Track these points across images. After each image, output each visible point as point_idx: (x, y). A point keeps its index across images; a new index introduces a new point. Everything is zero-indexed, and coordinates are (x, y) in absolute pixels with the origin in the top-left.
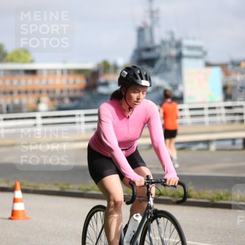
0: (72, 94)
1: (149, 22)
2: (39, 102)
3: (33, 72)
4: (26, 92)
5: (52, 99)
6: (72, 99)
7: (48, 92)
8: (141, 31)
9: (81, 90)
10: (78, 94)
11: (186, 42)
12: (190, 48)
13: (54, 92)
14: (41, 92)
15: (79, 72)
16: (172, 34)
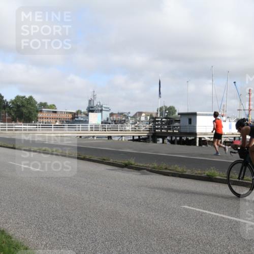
0: (67, 120)
1: (93, 99)
2: (56, 122)
3: (55, 112)
4: (53, 118)
5: (60, 121)
6: (66, 121)
7: (60, 119)
8: (90, 101)
10: (69, 120)
11: (104, 106)
12: (105, 108)
14: (57, 118)
15: (71, 113)
16: (100, 102)
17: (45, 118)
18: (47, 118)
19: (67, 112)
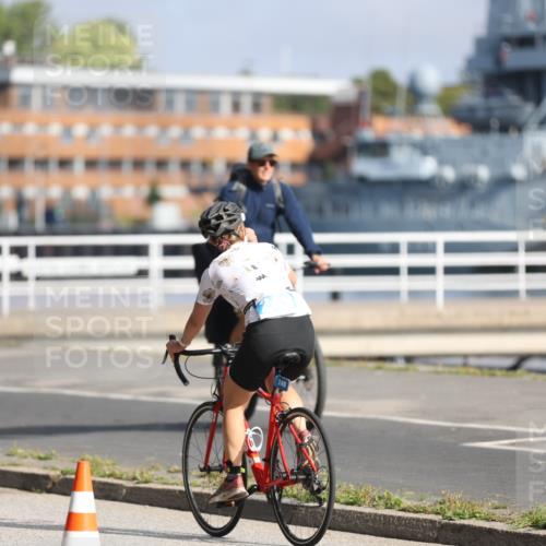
2: (153, 198)
4: (115, 164)
5: (197, 191)
7: (185, 165)
9: (294, 166)
13: (206, 165)
14: (161, 164)
15: (293, 104)
17: (42, 163)
18: (65, 163)
19: (258, 102)
